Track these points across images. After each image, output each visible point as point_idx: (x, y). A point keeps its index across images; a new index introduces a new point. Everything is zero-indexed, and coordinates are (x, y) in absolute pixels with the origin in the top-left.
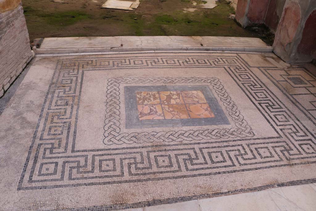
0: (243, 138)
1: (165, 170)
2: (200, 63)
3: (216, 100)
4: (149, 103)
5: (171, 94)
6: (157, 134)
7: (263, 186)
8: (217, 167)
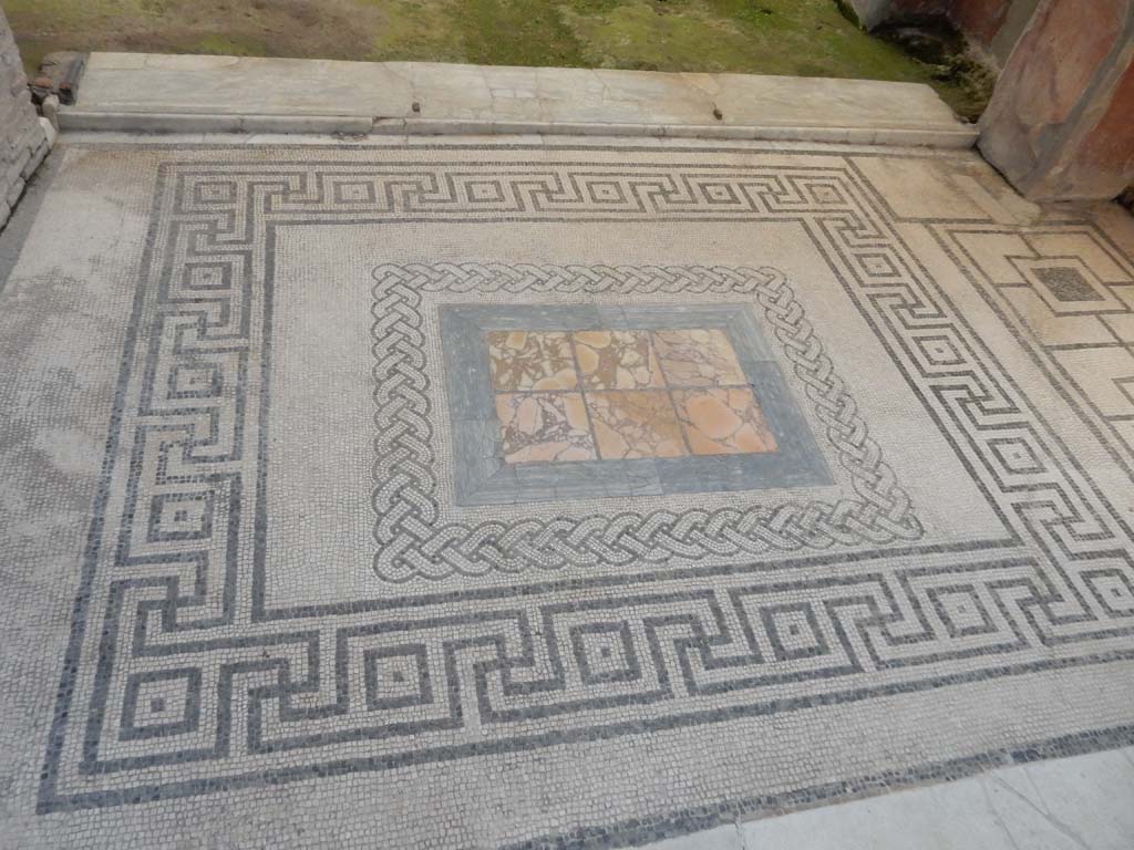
0: (884, 547)
1: (614, 694)
2: (715, 202)
3: (779, 375)
4: (538, 386)
5: (615, 341)
6: (574, 529)
7: (964, 760)
8: (796, 675)
